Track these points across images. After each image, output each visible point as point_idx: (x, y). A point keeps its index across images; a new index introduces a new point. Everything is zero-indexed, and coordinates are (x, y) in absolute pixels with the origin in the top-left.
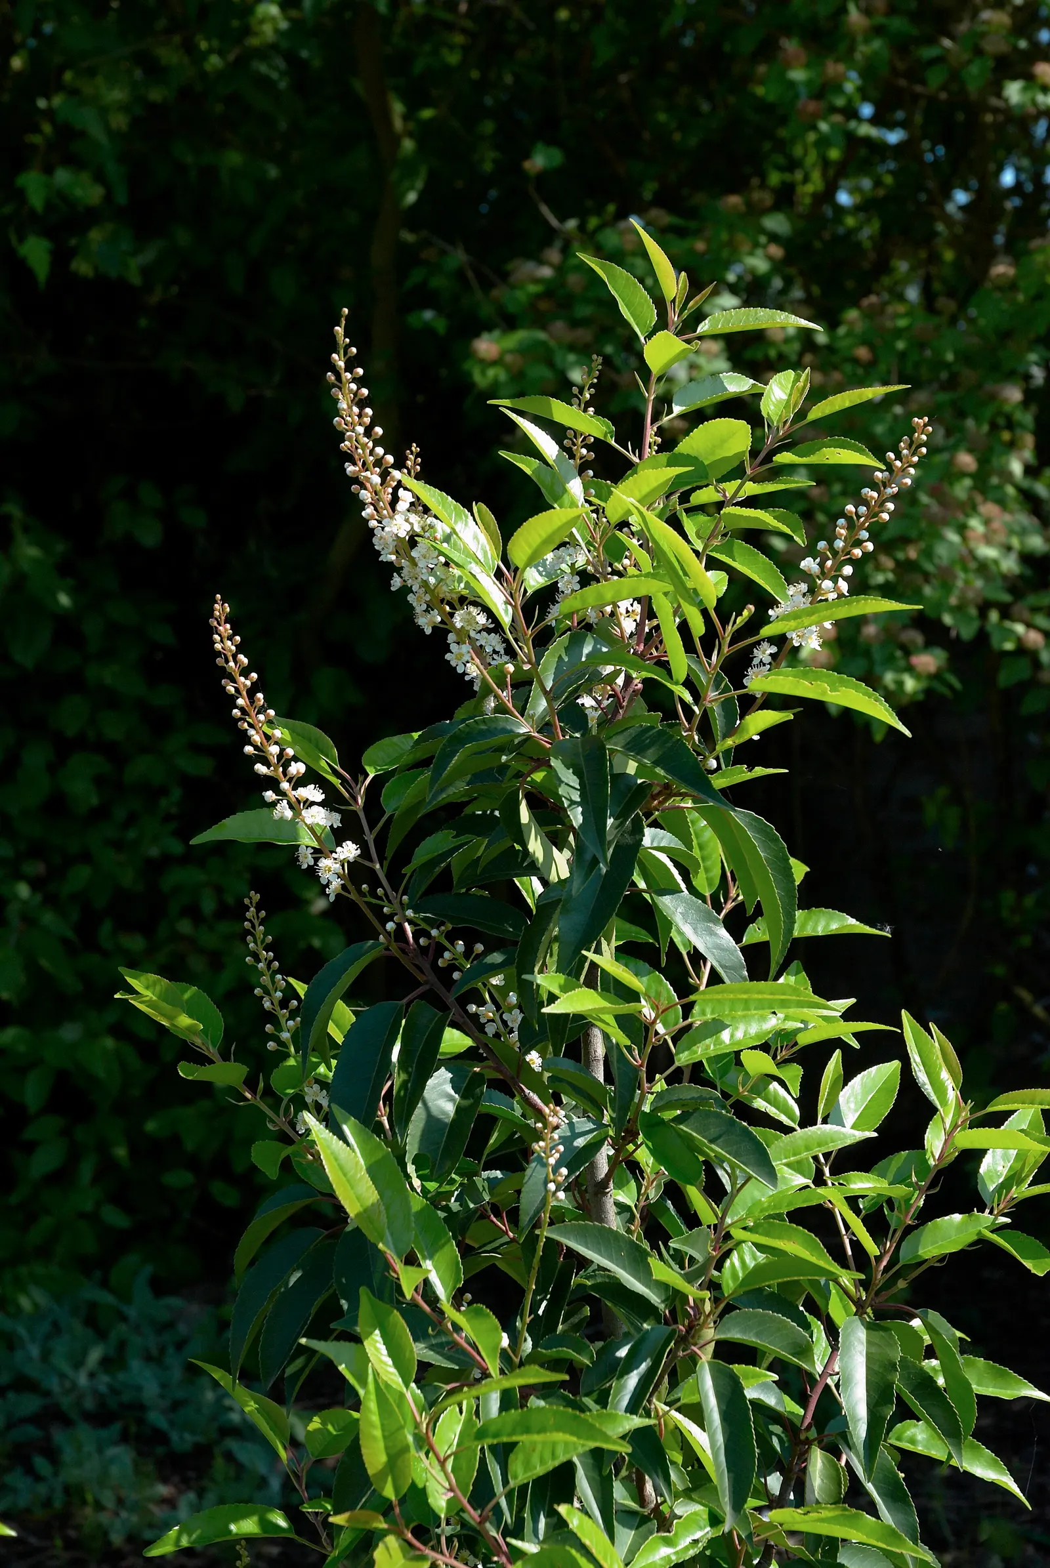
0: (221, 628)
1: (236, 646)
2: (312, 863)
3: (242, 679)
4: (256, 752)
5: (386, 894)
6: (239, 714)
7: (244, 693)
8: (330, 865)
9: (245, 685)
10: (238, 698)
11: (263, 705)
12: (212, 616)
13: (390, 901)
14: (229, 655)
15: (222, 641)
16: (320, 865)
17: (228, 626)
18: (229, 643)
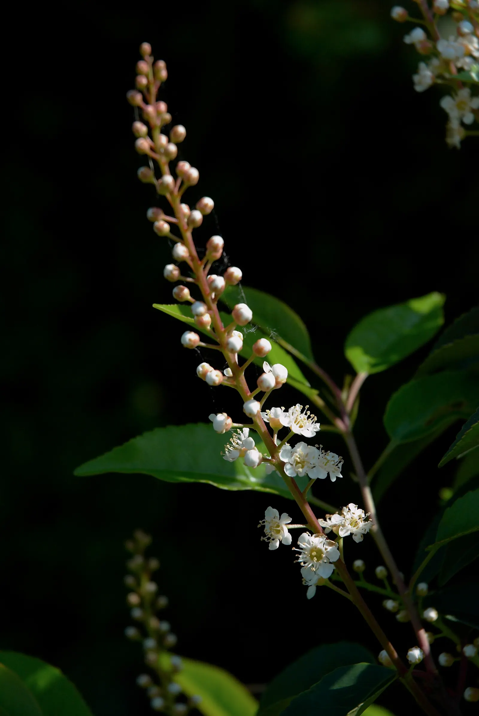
0: (150, 109)
1: (178, 145)
2: (288, 538)
3: (185, 208)
4: (203, 344)
5: (389, 577)
6: (176, 273)
7: (188, 235)
8: (320, 546)
9: (191, 220)
10: (175, 243)
11: (222, 257)
12: (132, 85)
13: (394, 589)
14: (163, 161)
15: (150, 134)
16: (302, 545)
17: (163, 106)
18: (163, 139)
